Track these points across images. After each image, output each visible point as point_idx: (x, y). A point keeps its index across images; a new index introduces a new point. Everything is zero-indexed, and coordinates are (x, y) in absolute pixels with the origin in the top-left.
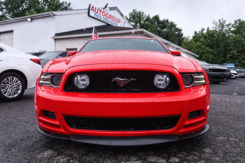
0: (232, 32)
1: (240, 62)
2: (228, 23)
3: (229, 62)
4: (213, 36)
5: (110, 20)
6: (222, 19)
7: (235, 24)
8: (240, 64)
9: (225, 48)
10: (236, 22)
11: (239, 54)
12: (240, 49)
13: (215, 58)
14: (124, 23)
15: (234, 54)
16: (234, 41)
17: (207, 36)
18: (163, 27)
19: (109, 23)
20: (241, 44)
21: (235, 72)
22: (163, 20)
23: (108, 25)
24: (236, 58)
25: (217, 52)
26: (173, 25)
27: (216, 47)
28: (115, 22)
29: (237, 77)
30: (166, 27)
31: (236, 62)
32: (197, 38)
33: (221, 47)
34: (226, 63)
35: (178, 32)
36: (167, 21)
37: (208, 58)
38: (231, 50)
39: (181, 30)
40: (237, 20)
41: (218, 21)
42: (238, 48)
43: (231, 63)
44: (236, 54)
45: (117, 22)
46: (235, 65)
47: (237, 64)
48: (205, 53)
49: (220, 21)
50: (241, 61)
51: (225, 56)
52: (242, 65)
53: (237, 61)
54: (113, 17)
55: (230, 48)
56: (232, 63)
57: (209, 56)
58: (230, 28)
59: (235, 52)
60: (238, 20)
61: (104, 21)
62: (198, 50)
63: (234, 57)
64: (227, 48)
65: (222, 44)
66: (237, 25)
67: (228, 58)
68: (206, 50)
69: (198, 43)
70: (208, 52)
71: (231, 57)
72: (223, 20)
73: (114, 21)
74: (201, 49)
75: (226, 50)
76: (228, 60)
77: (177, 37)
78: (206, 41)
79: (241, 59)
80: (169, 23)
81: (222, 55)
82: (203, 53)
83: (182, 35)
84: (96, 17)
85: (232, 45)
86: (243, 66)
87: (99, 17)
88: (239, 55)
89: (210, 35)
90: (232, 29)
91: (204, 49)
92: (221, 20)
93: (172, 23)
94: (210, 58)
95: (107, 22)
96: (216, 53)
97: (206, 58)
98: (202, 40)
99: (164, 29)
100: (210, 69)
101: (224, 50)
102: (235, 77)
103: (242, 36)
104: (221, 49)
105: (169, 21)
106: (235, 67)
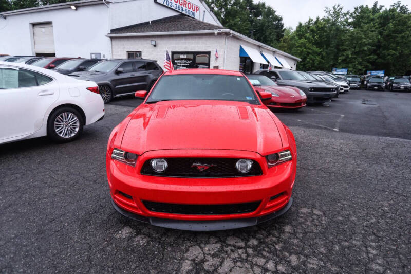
0: (349, 24)
1: (354, 67)
2: (346, 12)
3: (341, 67)
4: (323, 30)
5: (184, 8)
6: (338, 6)
7: (355, 13)
8: (355, 70)
9: (337, 47)
10: (356, 9)
11: (355, 56)
12: (357, 49)
13: (323, 61)
14: (205, 12)
15: (348, 56)
16: (350, 38)
17: (315, 29)
18: (257, 15)
19: (184, 12)
20: (360, 42)
21: (345, 84)
22: (257, 3)
23: (182, 15)
24: (348, 63)
25: (326, 53)
26: (270, 12)
27: (325, 47)
28: (191, 10)
29: (347, 91)
30: (261, 15)
31: (349, 67)
32: (301, 33)
33: (332, 46)
34: (336, 68)
35: (277, 21)
36: (263, 4)
37: (313, 61)
38: (345, 50)
39: (281, 19)
40: (358, 7)
41: (332, 9)
42: (355, 47)
43: (343, 68)
44: (350, 56)
45: (194, 11)
46: (348, 71)
47: (350, 69)
48: (311, 54)
49: (334, 8)
50: (357, 66)
51: (336, 58)
52: (357, 71)
53: (351, 65)
54: (189, 3)
55: (345, 47)
56: (345, 68)
57: (315, 58)
58: (347, 19)
59: (349, 53)
60: (360, 8)
61: (177, 10)
62: (301, 50)
63: (348, 60)
64: (341, 47)
65: (334, 43)
66: (357, 14)
67: (340, 61)
68: (311, 50)
69: (303, 40)
70: (315, 53)
71: (343, 61)
72: (340, 7)
73: (190, 8)
74: (305, 48)
75: (339, 50)
76: (340, 64)
77: (275, 29)
78: (314, 37)
79: (357, 62)
80: (265, 8)
81: (332, 57)
82: (308, 54)
83: (282, 26)
84: (165, 4)
85: (347, 43)
86: (358, 73)
87: (170, 4)
88: (355, 58)
89: (320, 28)
90: (350, 20)
91: (310, 49)
92: (336, 7)
93: (269, 8)
94: (316, 61)
95: (180, 11)
96: (324, 54)
97: (311, 61)
98: (308, 35)
99: (259, 17)
100: (311, 88)
101: (336, 50)
102: (345, 91)
103: (362, 31)
104: (332, 49)
105: (266, 5)
106: (347, 74)
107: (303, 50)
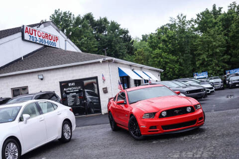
0: (196, 30)
1: (213, 69)
2: (190, 20)
4: (174, 38)
5: (47, 40)
6: (182, 15)
7: (198, 19)
8: (214, 72)
9: (192, 53)
10: (198, 16)
11: (210, 59)
12: (211, 52)
13: (182, 68)
14: (66, 41)
15: (204, 59)
16: (201, 43)
17: (166, 39)
18: (101, 31)
19: (46, 44)
20: (211, 45)
21: (209, 86)
22: (99, 19)
23: (45, 46)
24: (208, 65)
26: (115, 26)
27: (180, 54)
28: (52, 41)
29: (213, 91)
30: (104, 29)
31: (208, 70)
32: (154, 44)
33: (187, 52)
34: (197, 72)
35: (124, 35)
36: (105, 20)
37: (173, 69)
38: (200, 54)
39: (127, 32)
40: (200, 14)
41: (176, 18)
42: (208, 51)
43: (202, 72)
44: (206, 60)
45: (55, 41)
46: (208, 74)
47: (210, 72)
48: (169, 63)
49: (178, 18)
50: (215, 67)
51: (194, 64)
52: (216, 72)
53: (209, 68)
54: (49, 36)
55: (199, 52)
56: (205, 71)
57: (174, 67)
58: (193, 25)
59: (204, 56)
60: (201, 14)
62: (158, 60)
63: (205, 63)
64: (195, 53)
65: (188, 49)
66: (200, 20)
67: (198, 65)
68: (168, 59)
69: (157, 51)
70: (172, 61)
71: (202, 64)
72: (183, 16)
73: (51, 39)
74: (162, 58)
75: (194, 56)
76: (199, 68)
77: (124, 42)
78: (167, 46)
79: (214, 64)
80: (108, 23)
81: (190, 63)
82: (166, 63)
83: (130, 39)
84: (31, 40)
85: (199, 48)
86: (218, 74)
87: (35, 39)
88: (211, 61)
89: (170, 37)
90: (196, 26)
91: (166, 58)
92: (180, 16)
93: (113, 23)
94: (176, 69)
96: (182, 61)
97: (171, 70)
98: (161, 45)
99: (103, 32)
101: (191, 56)
102: (211, 91)
103: (209, 36)
104: (187, 55)
106: (209, 77)
107: (160, 60)
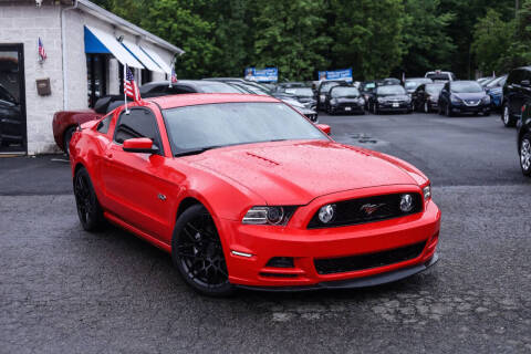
1: (292, 65)
3: (263, 65)
8: (293, 71)
9: (247, 18)
11: (288, 39)
12: (291, 24)
13: (221, 52)
15: (274, 37)
24: (276, 55)
25: (226, 31)
27: (221, 17)
31: (281, 65)
33: (237, 15)
34: (253, 67)
37: (200, 51)
38: (265, 26)
42: (285, 20)
43: (267, 67)
44: (280, 40)
46: (279, 73)
47: (285, 69)
50: (296, 60)
51: (249, 45)
52: (298, 73)
53: (282, 60)
55: (264, 19)
56: (272, 67)
57: (202, 46)
59: (275, 31)
62: (167, 25)
63: (276, 48)
64: (255, 19)
67: (258, 51)
68: (191, 25)
70: (199, 32)
71: (267, 49)
74: (176, 21)
75: (253, 26)
76: (258, 57)
79: (295, 53)
81: (241, 42)
82: (185, 35)
85: (267, 9)
86: (301, 78)
88: (291, 44)
91: (186, 23)
94: (206, 52)
96: (222, 35)
97: (195, 53)
101: (245, 26)
104: (237, 22)
106: (279, 81)
107: (171, 26)
